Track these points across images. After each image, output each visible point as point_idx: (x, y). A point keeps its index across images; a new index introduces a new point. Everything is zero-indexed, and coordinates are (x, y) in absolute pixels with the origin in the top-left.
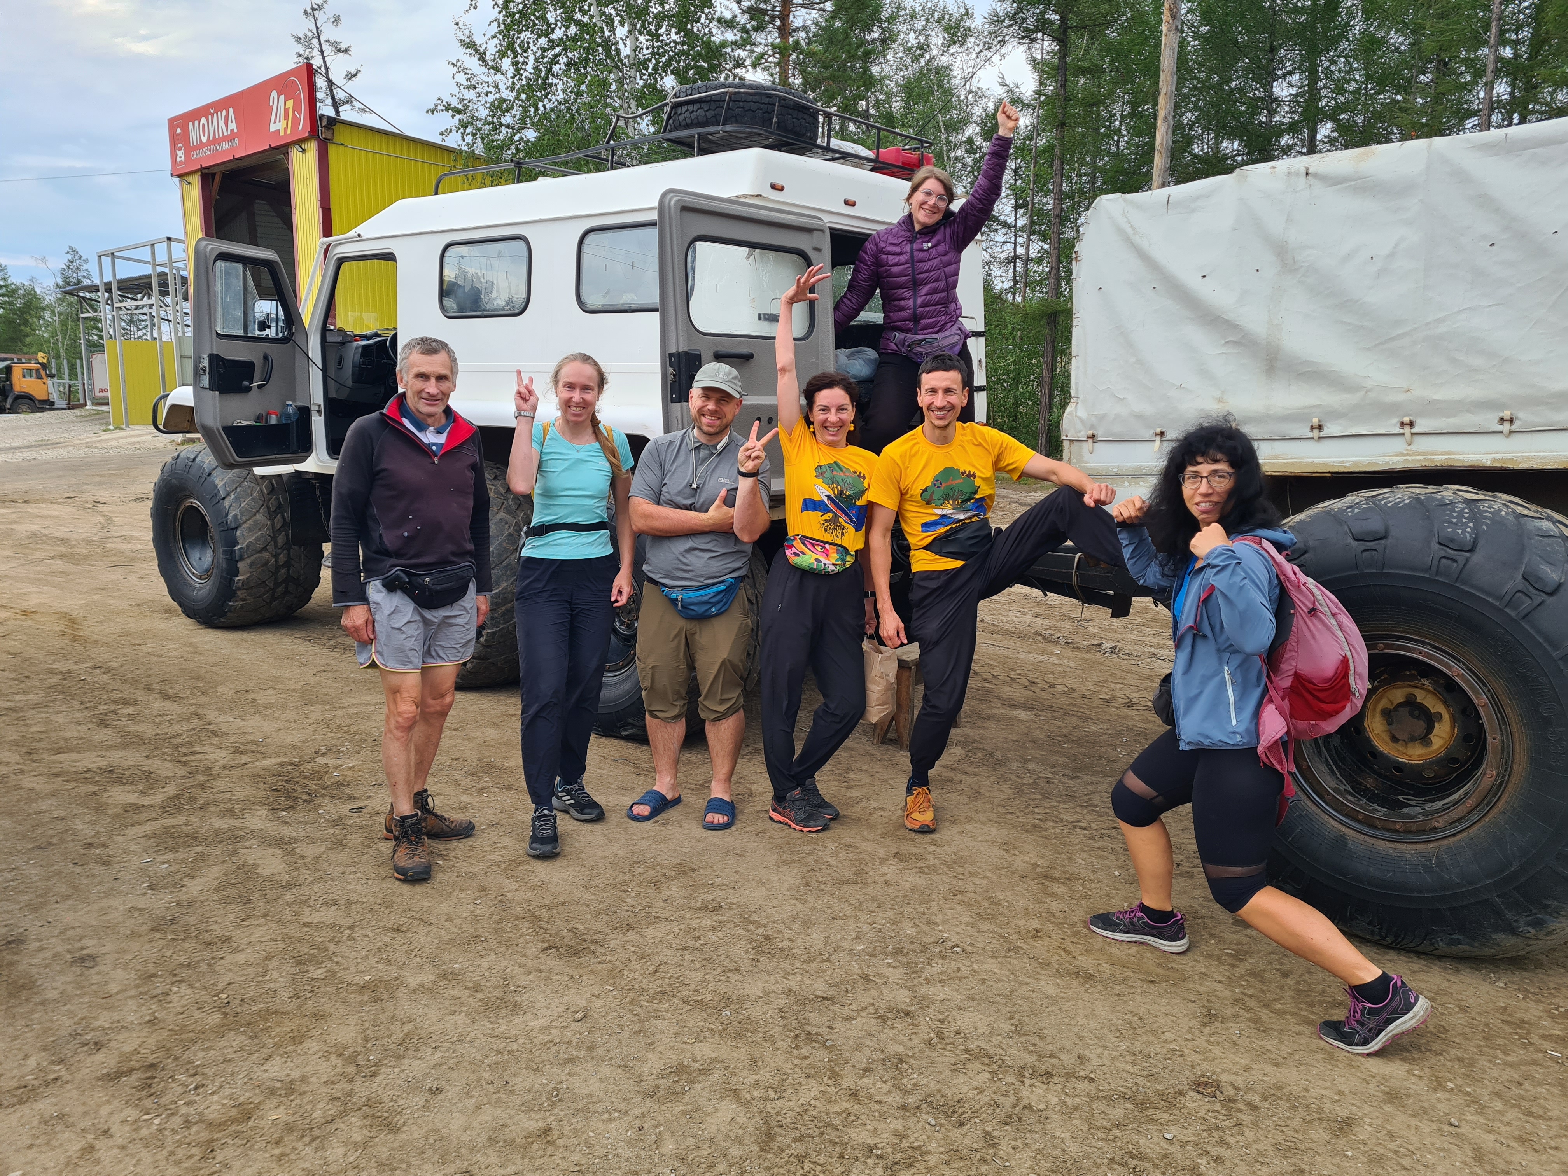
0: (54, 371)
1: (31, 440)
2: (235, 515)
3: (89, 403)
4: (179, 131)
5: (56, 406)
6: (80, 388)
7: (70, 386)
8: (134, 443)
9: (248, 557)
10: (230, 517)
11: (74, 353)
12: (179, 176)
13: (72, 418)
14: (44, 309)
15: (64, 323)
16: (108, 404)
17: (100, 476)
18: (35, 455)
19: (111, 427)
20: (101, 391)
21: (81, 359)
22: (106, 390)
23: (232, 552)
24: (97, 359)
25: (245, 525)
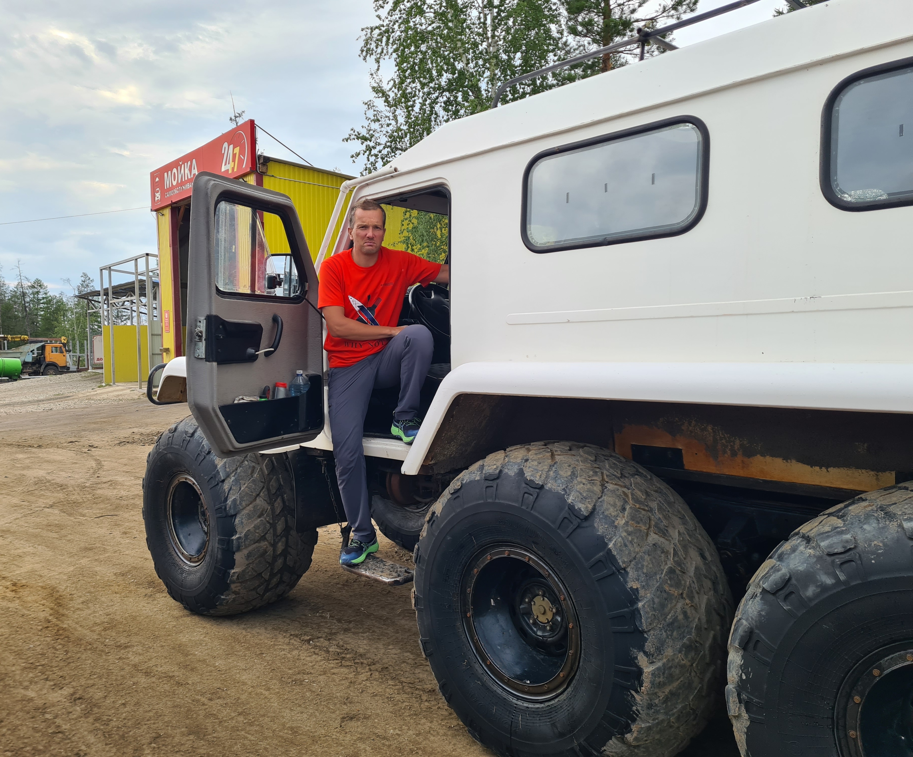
0: (71, 348)
1: (51, 394)
2: (235, 500)
3: (90, 367)
4: (157, 179)
5: (71, 370)
6: (86, 358)
7: (79, 357)
8: (118, 396)
9: (246, 547)
10: (229, 502)
11: (83, 336)
12: (156, 210)
13: (79, 378)
14: (67, 310)
15: (78, 319)
16: (102, 368)
17: (95, 423)
18: (52, 406)
19: (104, 384)
20: (98, 359)
21: (87, 340)
22: (101, 359)
23: (229, 542)
24: (97, 339)
25: (245, 512)
